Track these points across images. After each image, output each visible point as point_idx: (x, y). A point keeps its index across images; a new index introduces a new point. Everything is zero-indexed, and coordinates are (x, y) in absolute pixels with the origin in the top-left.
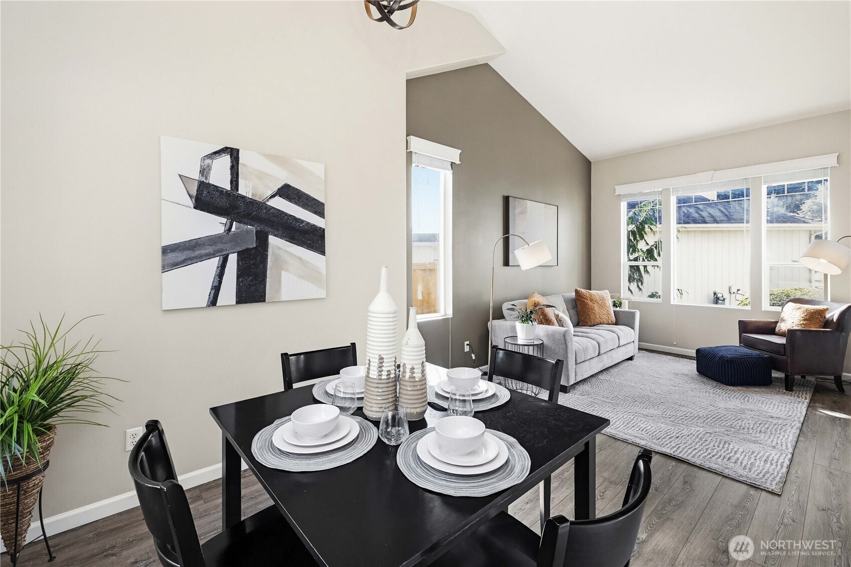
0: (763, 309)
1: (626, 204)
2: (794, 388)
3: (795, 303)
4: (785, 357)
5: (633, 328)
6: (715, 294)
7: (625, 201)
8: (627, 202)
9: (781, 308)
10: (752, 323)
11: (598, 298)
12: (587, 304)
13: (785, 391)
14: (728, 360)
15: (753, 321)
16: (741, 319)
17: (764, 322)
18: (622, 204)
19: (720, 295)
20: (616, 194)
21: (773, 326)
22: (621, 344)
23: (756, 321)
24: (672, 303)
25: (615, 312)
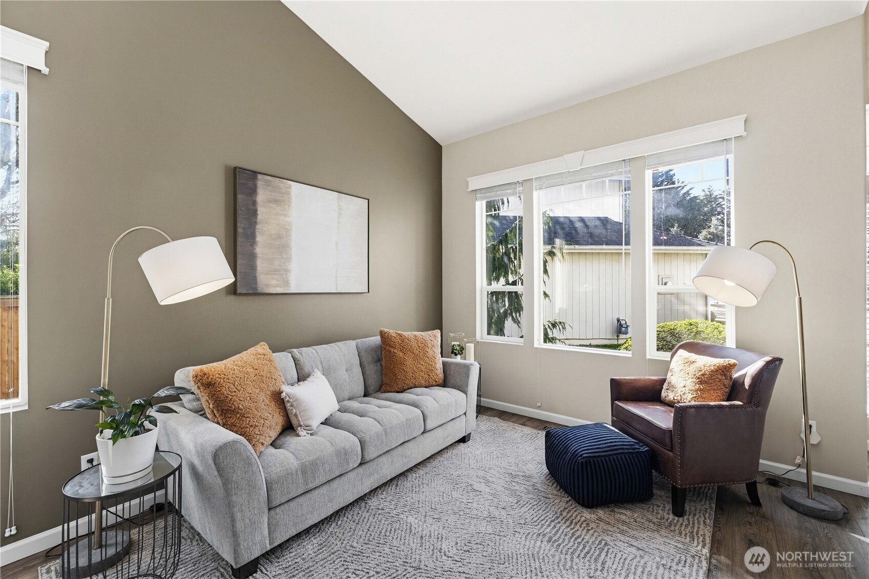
0: (648, 357)
1: (484, 203)
2: (687, 507)
3: (690, 351)
4: (671, 454)
5: (465, 392)
6: (618, 320)
7: (482, 199)
8: (487, 202)
9: (669, 354)
10: (627, 383)
11: (414, 344)
12: (394, 355)
13: (671, 516)
14: (582, 462)
15: (631, 380)
16: (614, 378)
17: (645, 380)
18: (478, 204)
19: (623, 322)
20: (470, 189)
21: (658, 387)
22: (429, 427)
23: (635, 380)
24: (536, 346)
25: (444, 364)
